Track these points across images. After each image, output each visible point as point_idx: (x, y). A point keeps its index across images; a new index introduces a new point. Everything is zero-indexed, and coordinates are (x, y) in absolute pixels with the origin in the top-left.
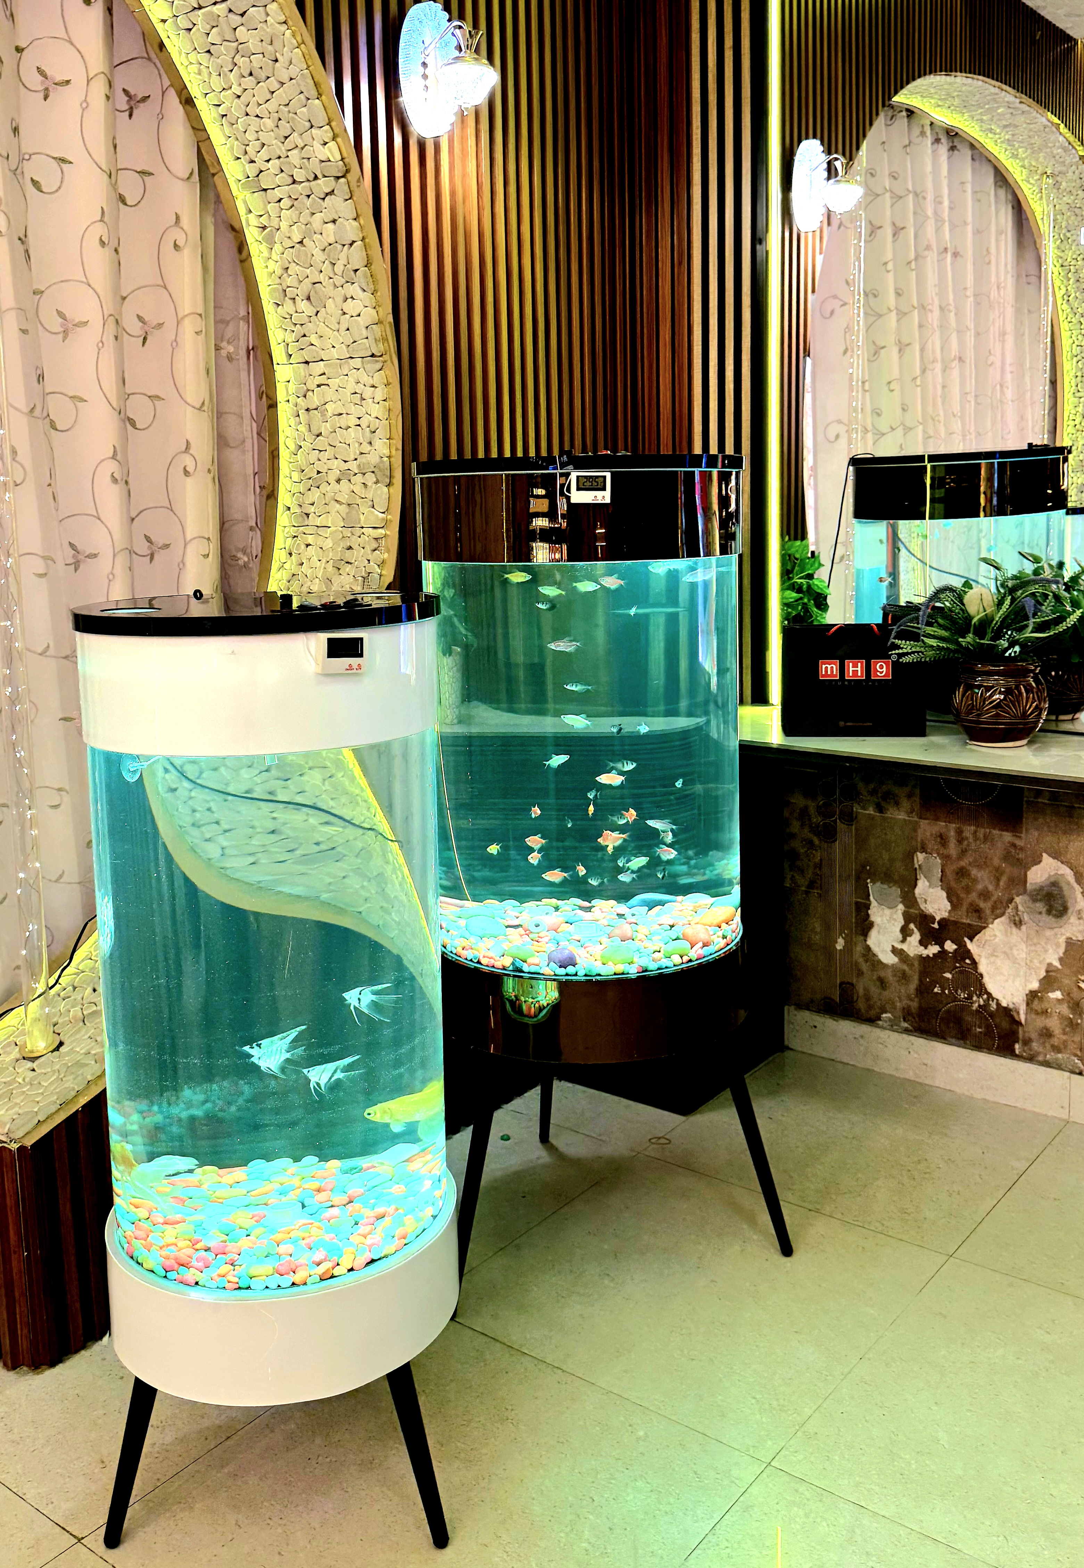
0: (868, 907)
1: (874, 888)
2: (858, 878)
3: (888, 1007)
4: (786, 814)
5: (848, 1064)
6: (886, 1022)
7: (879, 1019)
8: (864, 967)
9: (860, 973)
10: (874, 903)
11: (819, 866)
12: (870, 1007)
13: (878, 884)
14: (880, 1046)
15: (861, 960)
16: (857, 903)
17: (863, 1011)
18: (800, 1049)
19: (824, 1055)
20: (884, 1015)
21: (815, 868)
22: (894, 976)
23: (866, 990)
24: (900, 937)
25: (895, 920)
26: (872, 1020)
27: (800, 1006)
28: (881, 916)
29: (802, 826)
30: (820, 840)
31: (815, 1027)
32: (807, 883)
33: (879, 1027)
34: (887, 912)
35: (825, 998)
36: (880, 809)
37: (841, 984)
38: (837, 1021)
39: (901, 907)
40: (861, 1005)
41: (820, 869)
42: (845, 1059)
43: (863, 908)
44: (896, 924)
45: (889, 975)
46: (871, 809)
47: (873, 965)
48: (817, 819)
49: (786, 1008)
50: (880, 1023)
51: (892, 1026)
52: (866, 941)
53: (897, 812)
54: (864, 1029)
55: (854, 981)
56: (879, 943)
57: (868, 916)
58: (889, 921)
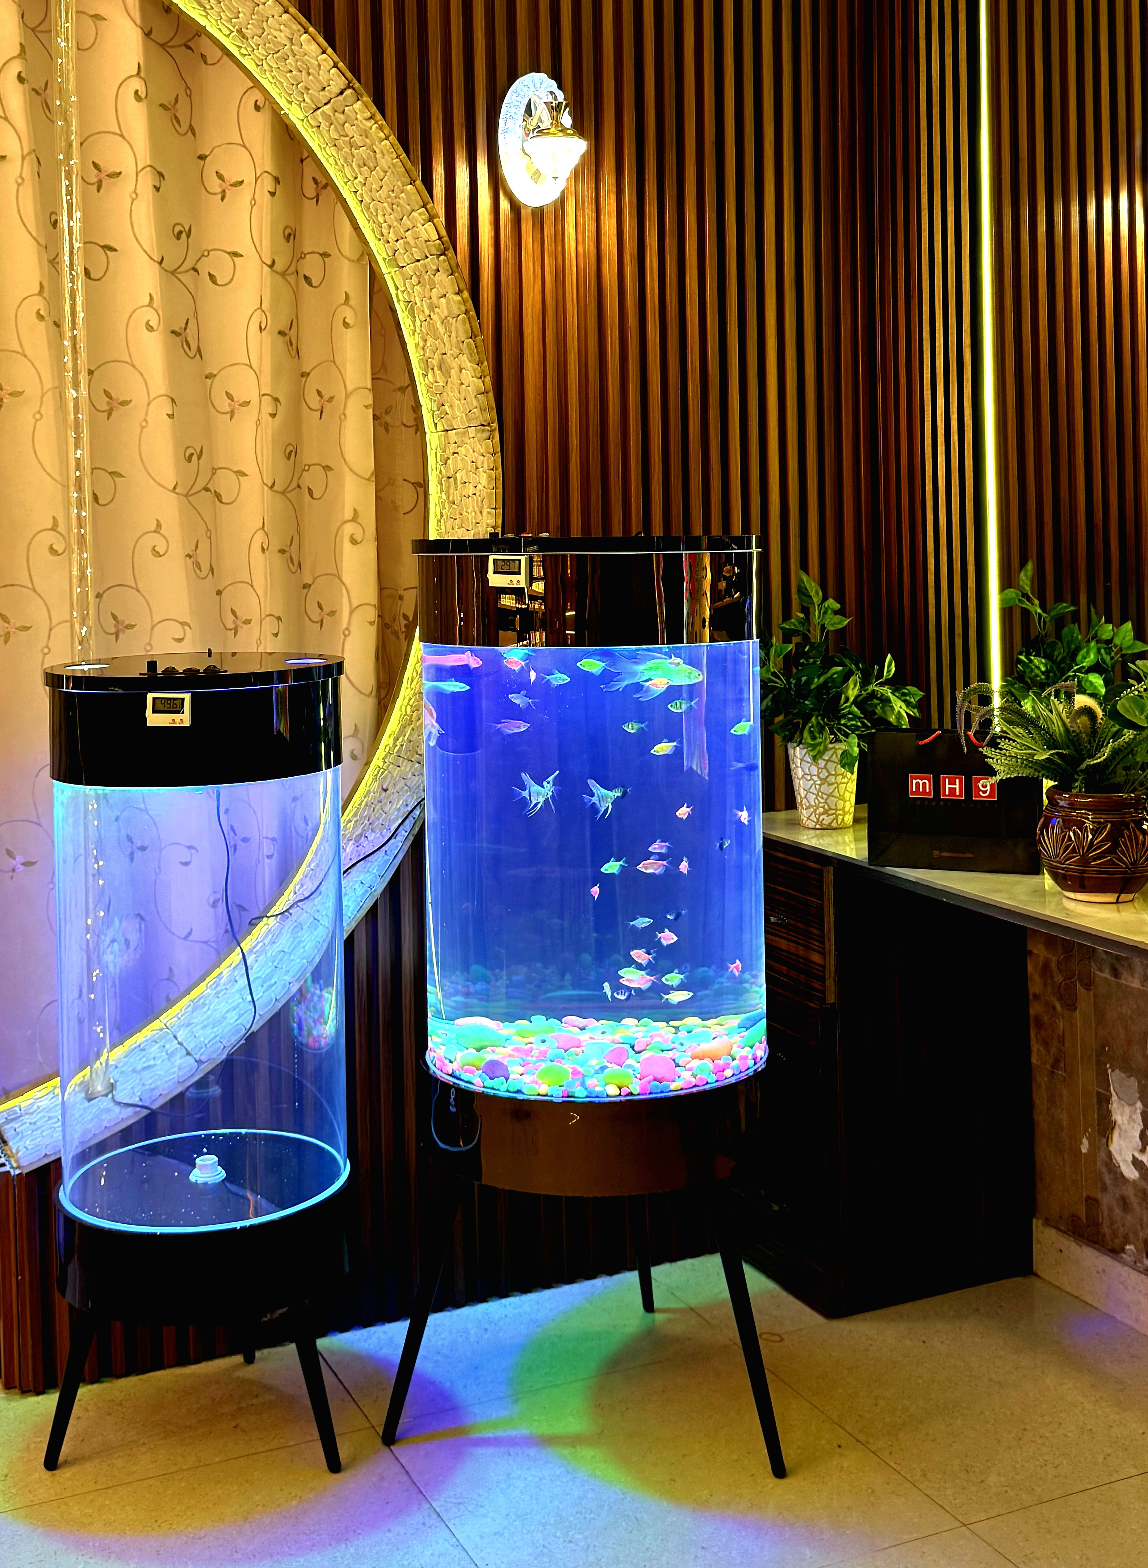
0: (1108, 1099)
1: (1115, 1076)
2: (1098, 1062)
3: (1132, 1237)
4: (1030, 968)
5: (1091, 1305)
6: (1130, 1256)
7: (1123, 1250)
8: (1108, 1179)
9: (1104, 1189)
10: (1114, 1098)
11: (1062, 1040)
12: (1115, 1234)
13: (1117, 1071)
14: (1121, 1286)
15: (1104, 1170)
16: (1098, 1093)
17: (1108, 1237)
18: (1047, 1278)
19: (1069, 1289)
20: (1128, 1247)
21: (1059, 1042)
22: (1135, 1195)
23: (1111, 1209)
24: (1140, 1143)
25: (1134, 1121)
26: (1115, 1252)
27: (1047, 1222)
28: (1122, 1114)
29: (1045, 985)
30: (1062, 1006)
31: (1061, 1251)
32: (1051, 1061)
33: (1119, 1262)
34: (1127, 1110)
35: (1073, 1216)
36: (1116, 973)
37: (1088, 1198)
38: (1081, 1246)
39: (1139, 1105)
40: (1106, 1230)
41: (1064, 1044)
42: (1088, 1299)
43: (1104, 1100)
44: (1136, 1126)
45: (1130, 1192)
46: (1107, 971)
47: (1116, 1179)
48: (1059, 978)
49: (1034, 1221)
50: (1124, 1255)
51: (1135, 1263)
52: (1108, 1145)
53: (1130, 979)
54: (1105, 1261)
55: (1099, 1196)
56: (1121, 1150)
57: (1109, 1112)
58: (1129, 1122)
